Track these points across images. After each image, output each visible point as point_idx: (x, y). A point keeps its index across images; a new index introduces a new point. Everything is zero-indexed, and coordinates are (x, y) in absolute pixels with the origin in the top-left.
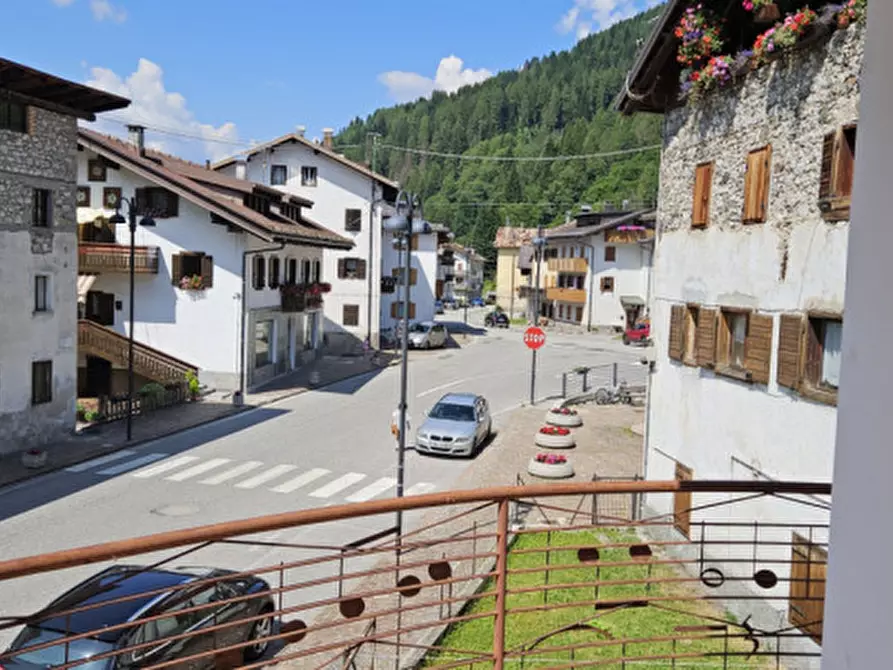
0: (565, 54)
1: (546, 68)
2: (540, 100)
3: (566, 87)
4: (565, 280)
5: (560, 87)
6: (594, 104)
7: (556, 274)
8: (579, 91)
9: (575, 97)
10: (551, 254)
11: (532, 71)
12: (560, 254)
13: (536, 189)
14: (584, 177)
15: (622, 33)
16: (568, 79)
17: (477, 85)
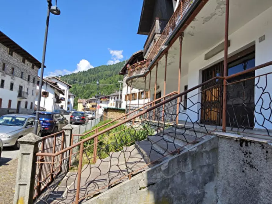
0: (86, 71)
1: (82, 73)
2: (81, 79)
3: (86, 77)
4: (93, 106)
5: (85, 77)
6: (91, 80)
7: (91, 105)
8: (88, 78)
9: (88, 79)
10: (90, 102)
11: (79, 74)
12: (92, 102)
13: (81, 94)
14: (90, 93)
15: (96, 69)
16: (86, 75)
17: (68, 75)
